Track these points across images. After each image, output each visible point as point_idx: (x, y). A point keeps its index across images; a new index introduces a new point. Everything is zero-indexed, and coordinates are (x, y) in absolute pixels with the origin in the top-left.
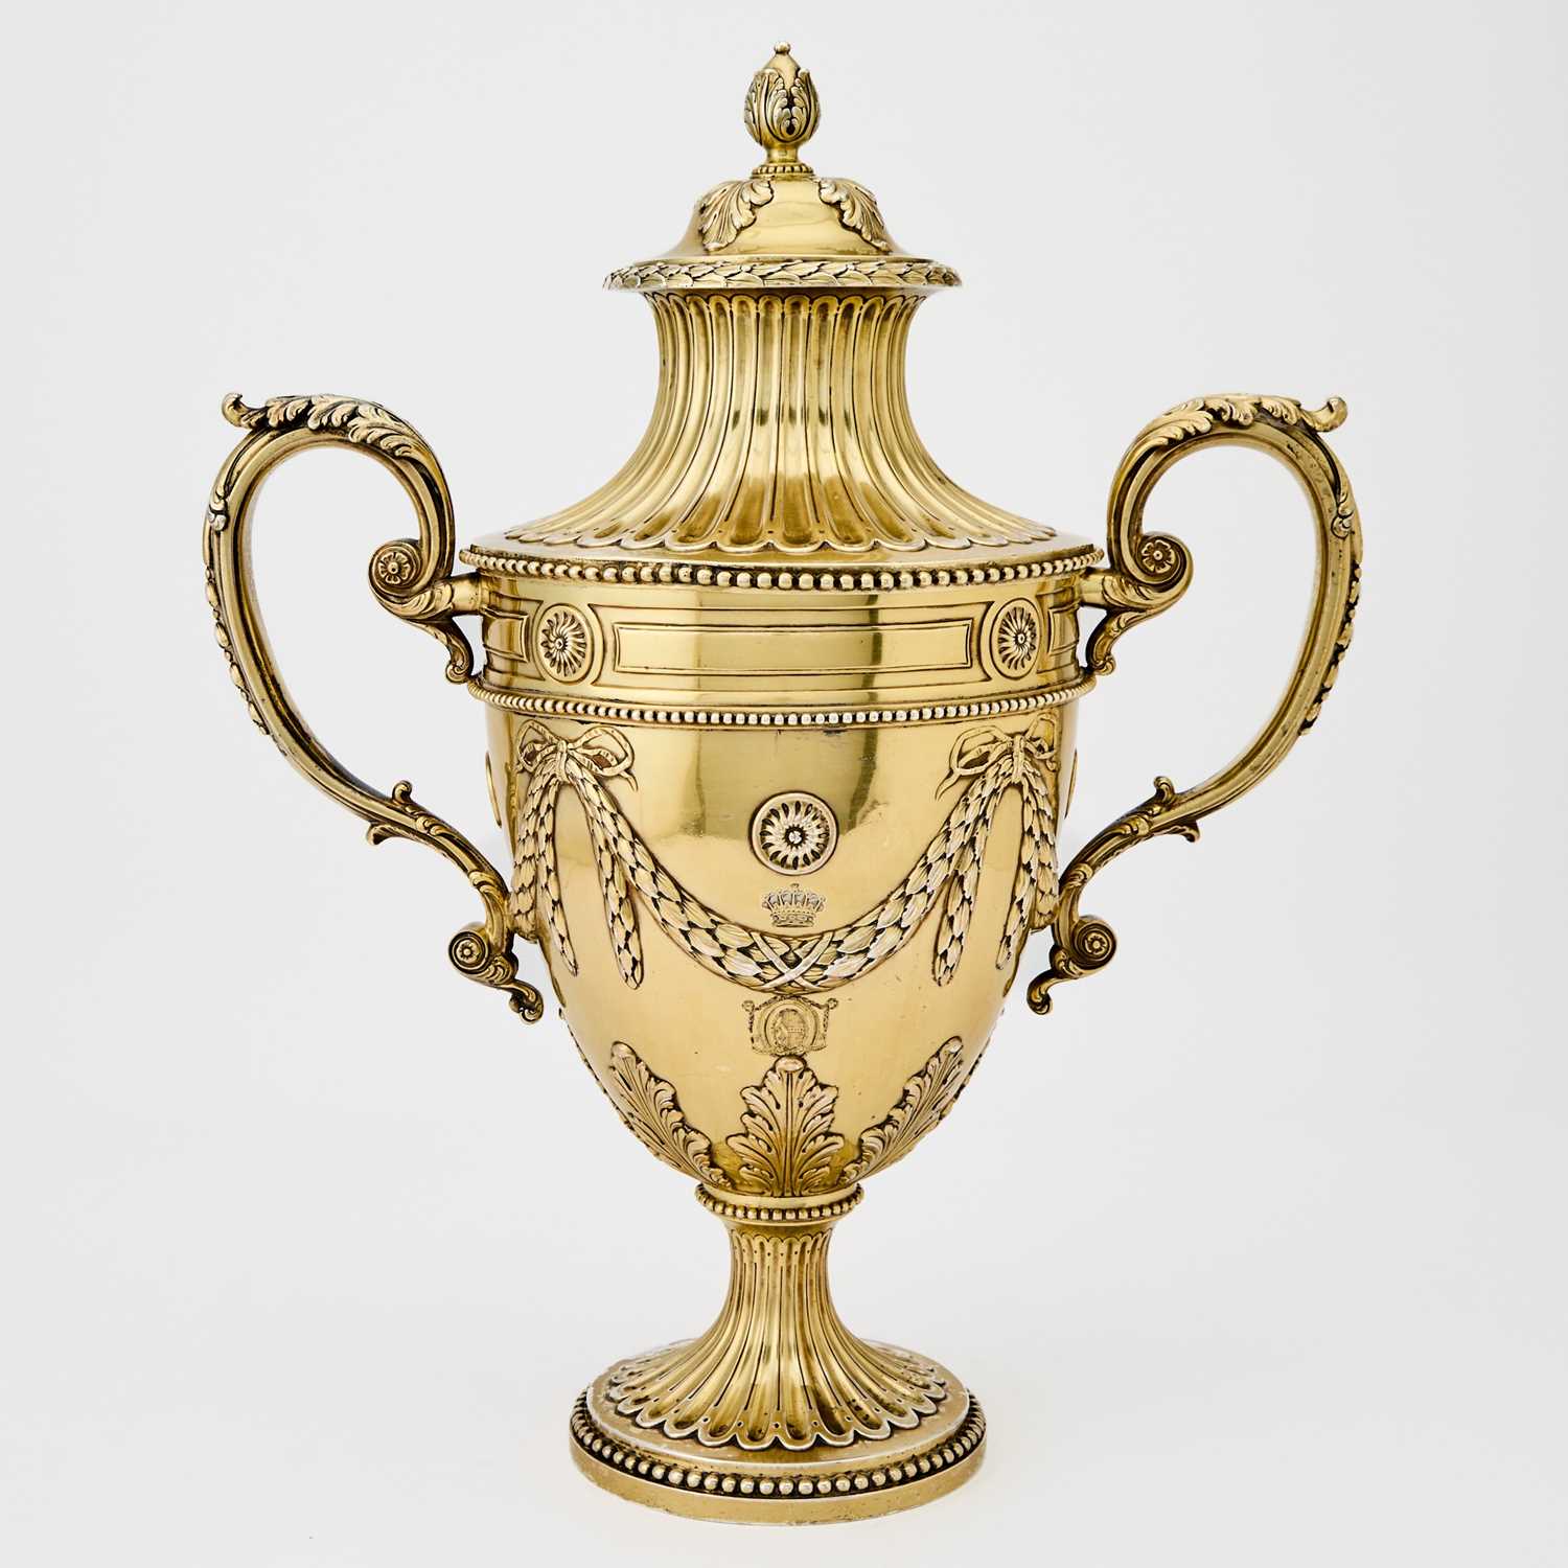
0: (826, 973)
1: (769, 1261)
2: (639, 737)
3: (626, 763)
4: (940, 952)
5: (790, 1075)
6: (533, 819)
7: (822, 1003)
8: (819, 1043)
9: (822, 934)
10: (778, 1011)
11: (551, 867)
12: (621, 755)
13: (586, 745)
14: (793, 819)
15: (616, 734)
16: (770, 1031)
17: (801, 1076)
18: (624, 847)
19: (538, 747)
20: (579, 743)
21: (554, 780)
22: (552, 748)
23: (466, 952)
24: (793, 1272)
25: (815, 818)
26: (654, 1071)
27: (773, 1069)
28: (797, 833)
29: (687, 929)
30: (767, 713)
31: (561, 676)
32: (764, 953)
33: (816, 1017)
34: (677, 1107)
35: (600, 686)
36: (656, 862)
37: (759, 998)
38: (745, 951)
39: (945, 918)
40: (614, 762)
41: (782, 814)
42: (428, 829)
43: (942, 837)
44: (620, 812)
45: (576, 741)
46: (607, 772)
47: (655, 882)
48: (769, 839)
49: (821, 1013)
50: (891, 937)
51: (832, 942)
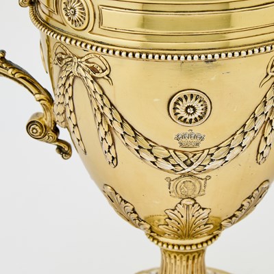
0: (205, 168)
1: (178, 263)
2: (113, 60)
3: (107, 72)
4: (260, 152)
5: (188, 206)
6: (62, 88)
7: (203, 177)
8: (201, 193)
9: (204, 151)
10: (182, 182)
11: (72, 110)
12: (104, 68)
13: (87, 61)
14: (189, 102)
15: (101, 58)
16: (178, 189)
17: (193, 206)
18: (106, 111)
19: (63, 57)
20: (83, 60)
21: (71, 74)
22: (70, 59)
23: (35, 131)
24: (189, 266)
25: (200, 101)
26: (124, 198)
27: (180, 203)
28: (192, 109)
29: (138, 149)
30: (176, 54)
31: (74, 26)
32: (176, 160)
33: (200, 183)
34: (135, 213)
35: (93, 34)
36: (122, 117)
37: (173, 176)
38: (166, 159)
39: (263, 138)
40: (101, 71)
41: (184, 100)
42: (14, 75)
43: (262, 104)
44: (104, 93)
45: (82, 58)
46: (97, 75)
47: (122, 127)
48: (177, 111)
49: (203, 182)
50: (237, 150)
51: (208, 154)
